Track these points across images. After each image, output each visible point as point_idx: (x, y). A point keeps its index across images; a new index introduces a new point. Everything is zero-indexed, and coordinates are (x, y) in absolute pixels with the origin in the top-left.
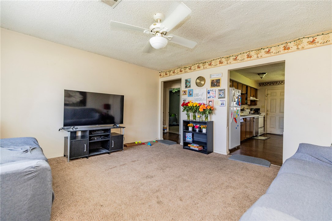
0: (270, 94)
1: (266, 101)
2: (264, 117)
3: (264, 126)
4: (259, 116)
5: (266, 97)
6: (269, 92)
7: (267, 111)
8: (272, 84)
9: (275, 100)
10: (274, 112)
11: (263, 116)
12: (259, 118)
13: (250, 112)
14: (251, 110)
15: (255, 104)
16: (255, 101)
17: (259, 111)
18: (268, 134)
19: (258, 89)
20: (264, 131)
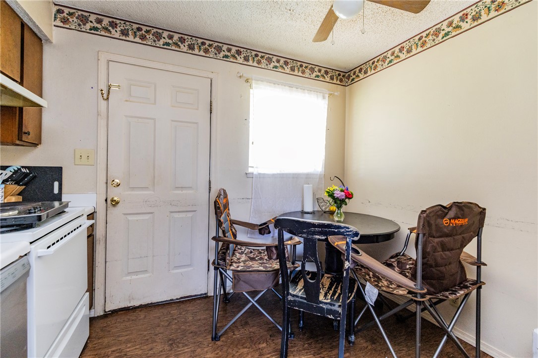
0: (125, 88)
1: (102, 123)
5: (102, 103)
7: (110, 182)
9: (151, 126)
10: (145, 188)
15: (26, 139)
16: (21, 109)
17: (56, 184)
18: (114, 312)
19: (48, 41)
20: (91, 305)
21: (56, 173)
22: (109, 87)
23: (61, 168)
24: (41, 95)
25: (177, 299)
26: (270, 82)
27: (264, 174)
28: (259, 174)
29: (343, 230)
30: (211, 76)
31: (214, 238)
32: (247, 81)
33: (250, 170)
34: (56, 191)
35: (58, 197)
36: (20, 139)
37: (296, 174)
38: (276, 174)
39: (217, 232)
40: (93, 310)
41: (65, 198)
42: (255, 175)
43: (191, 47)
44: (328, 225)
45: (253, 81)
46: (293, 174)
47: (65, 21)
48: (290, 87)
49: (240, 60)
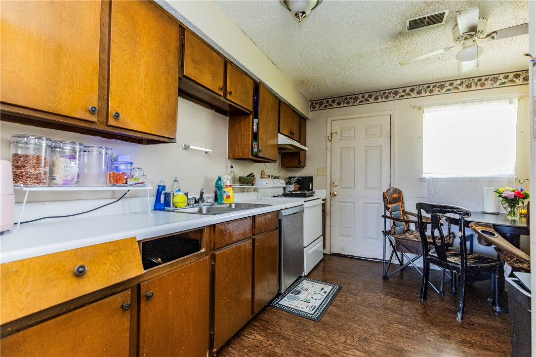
0: (339, 133)
1: (329, 153)
2: (324, 205)
3: (324, 235)
4: (306, 204)
5: (329, 143)
6: (337, 127)
7: (332, 184)
8: (344, 103)
9: (352, 152)
10: (350, 188)
11: (321, 202)
12: (303, 211)
13: (284, 188)
14: (289, 182)
15: (301, 165)
16: (300, 152)
17: (311, 184)
18: (335, 255)
19: (308, 119)
20: (324, 247)
21: (310, 179)
22: (332, 134)
23: (312, 177)
24: (305, 146)
25: (369, 258)
26: (441, 104)
27: (438, 178)
28: (433, 178)
29: (456, 210)
30: (390, 113)
31: (383, 216)
32: (420, 108)
33: (424, 176)
34: (311, 188)
35: (312, 190)
36: (299, 165)
37: (474, 178)
38: (449, 178)
39: (385, 212)
40: (325, 250)
41: (313, 190)
42: (428, 179)
43: (376, 98)
44: (445, 206)
45: (425, 108)
46: (471, 178)
47: (314, 107)
48: (463, 103)
49: (413, 95)
